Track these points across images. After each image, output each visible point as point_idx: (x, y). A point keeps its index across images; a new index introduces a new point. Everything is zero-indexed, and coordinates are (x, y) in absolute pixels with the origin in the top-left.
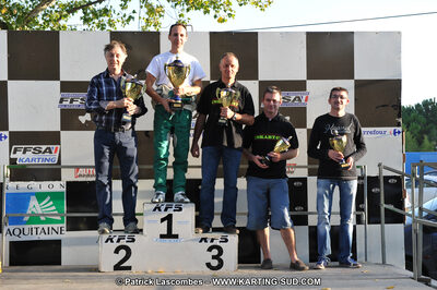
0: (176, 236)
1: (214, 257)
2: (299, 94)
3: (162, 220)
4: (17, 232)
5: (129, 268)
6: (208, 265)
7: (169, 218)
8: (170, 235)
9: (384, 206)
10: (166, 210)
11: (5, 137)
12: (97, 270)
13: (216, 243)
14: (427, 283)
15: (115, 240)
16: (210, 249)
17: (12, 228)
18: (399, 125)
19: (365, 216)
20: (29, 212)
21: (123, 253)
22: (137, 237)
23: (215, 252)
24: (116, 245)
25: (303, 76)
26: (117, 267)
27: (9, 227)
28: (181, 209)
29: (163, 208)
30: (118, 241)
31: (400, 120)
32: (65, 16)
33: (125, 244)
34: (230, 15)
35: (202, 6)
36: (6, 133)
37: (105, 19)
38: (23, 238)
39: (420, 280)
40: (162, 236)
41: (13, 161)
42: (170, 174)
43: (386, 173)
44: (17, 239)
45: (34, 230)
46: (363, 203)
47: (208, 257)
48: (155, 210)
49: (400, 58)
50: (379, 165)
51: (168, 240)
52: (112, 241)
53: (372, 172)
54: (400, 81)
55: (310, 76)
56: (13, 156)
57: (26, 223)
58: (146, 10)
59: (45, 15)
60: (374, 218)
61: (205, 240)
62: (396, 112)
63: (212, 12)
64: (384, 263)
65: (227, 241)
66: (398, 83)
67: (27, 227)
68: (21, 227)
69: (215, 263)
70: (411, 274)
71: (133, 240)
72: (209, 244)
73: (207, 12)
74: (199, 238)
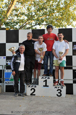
0: (48, 86)
1: (59, 93)
3: (44, 81)
4: (8, 83)
5: (35, 95)
6: (57, 95)
7: (46, 81)
8: (46, 86)
10: (45, 78)
11: (5, 58)
12: (26, 95)
15: (31, 86)
16: (58, 90)
17: (6, 82)
20: (11, 77)
21: (33, 90)
22: (37, 86)
26: (31, 94)
27: (6, 81)
28: (49, 78)
29: (44, 78)
30: (32, 87)
33: (34, 88)
36: (5, 57)
38: (9, 84)
40: (44, 86)
41: (7, 64)
44: (8, 85)
45: (12, 82)
47: (57, 93)
48: (42, 78)
51: (45, 87)
52: (30, 87)
56: (7, 63)
57: (10, 80)
61: (56, 87)
65: (63, 88)
67: (10, 82)
68: (9, 81)
71: (36, 87)
72: (57, 89)
74: (55, 87)
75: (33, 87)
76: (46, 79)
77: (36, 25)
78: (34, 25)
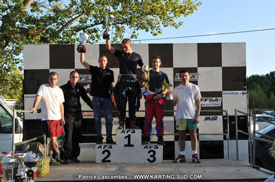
0: (132, 146)
1: (151, 156)
2: (194, 74)
3: (126, 138)
5: (110, 161)
6: (148, 160)
7: (129, 137)
8: (129, 145)
9: (237, 131)
12: (94, 162)
13: (152, 149)
14: (258, 169)
15: (102, 147)
16: (149, 152)
18: (245, 90)
19: (228, 136)
21: (106, 154)
22: (113, 146)
23: (152, 153)
24: (103, 150)
25: (195, 65)
26: (104, 161)
28: (134, 132)
29: (126, 132)
31: (246, 87)
32: (75, 34)
34: (159, 32)
35: (145, 28)
37: (95, 34)
39: (254, 167)
40: (125, 146)
42: (127, 115)
43: (239, 114)
46: (227, 129)
47: (148, 156)
49: (245, 56)
50: (235, 110)
51: (128, 147)
53: (231, 113)
54: (245, 67)
55: (200, 65)
57: (59, 139)
58: (115, 29)
59: (64, 33)
60: (232, 137)
62: (244, 83)
63: (150, 30)
64: (237, 159)
66: (244, 68)
69: (152, 159)
70: (250, 165)
72: (149, 150)
73: (147, 30)
74: (144, 146)
75: (106, 148)
76: (129, 133)
77: (96, 24)
78: (93, 23)
